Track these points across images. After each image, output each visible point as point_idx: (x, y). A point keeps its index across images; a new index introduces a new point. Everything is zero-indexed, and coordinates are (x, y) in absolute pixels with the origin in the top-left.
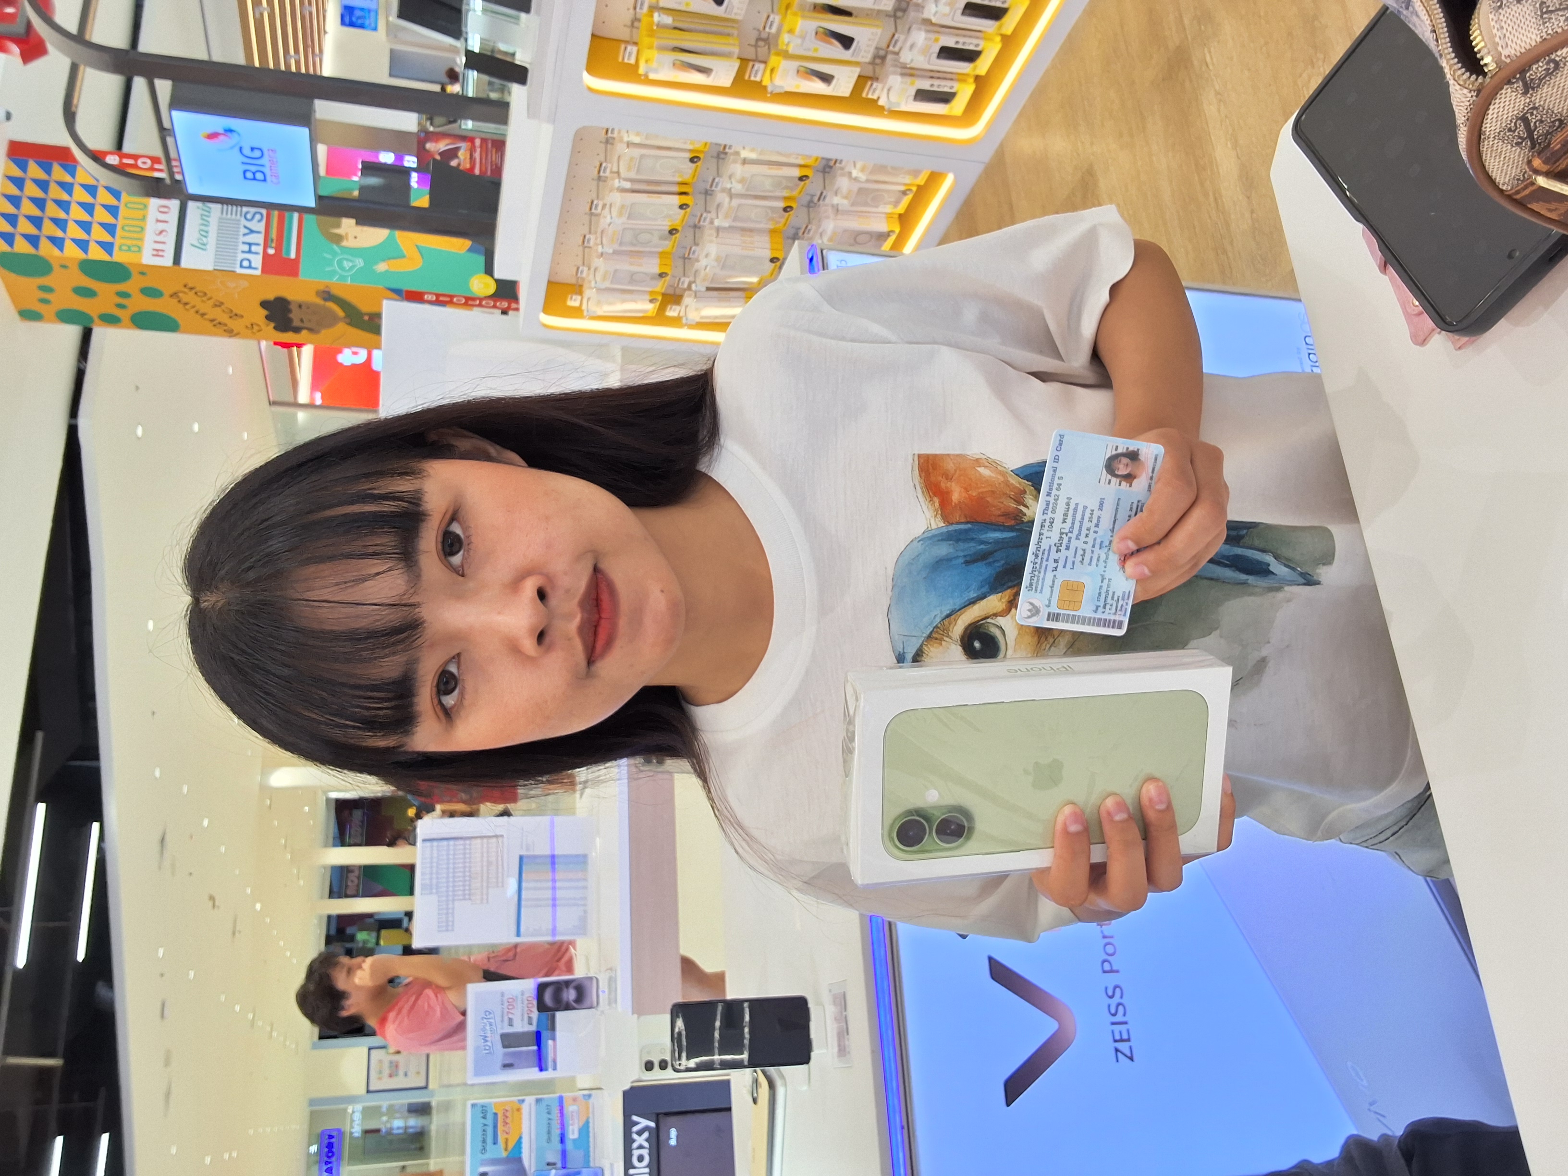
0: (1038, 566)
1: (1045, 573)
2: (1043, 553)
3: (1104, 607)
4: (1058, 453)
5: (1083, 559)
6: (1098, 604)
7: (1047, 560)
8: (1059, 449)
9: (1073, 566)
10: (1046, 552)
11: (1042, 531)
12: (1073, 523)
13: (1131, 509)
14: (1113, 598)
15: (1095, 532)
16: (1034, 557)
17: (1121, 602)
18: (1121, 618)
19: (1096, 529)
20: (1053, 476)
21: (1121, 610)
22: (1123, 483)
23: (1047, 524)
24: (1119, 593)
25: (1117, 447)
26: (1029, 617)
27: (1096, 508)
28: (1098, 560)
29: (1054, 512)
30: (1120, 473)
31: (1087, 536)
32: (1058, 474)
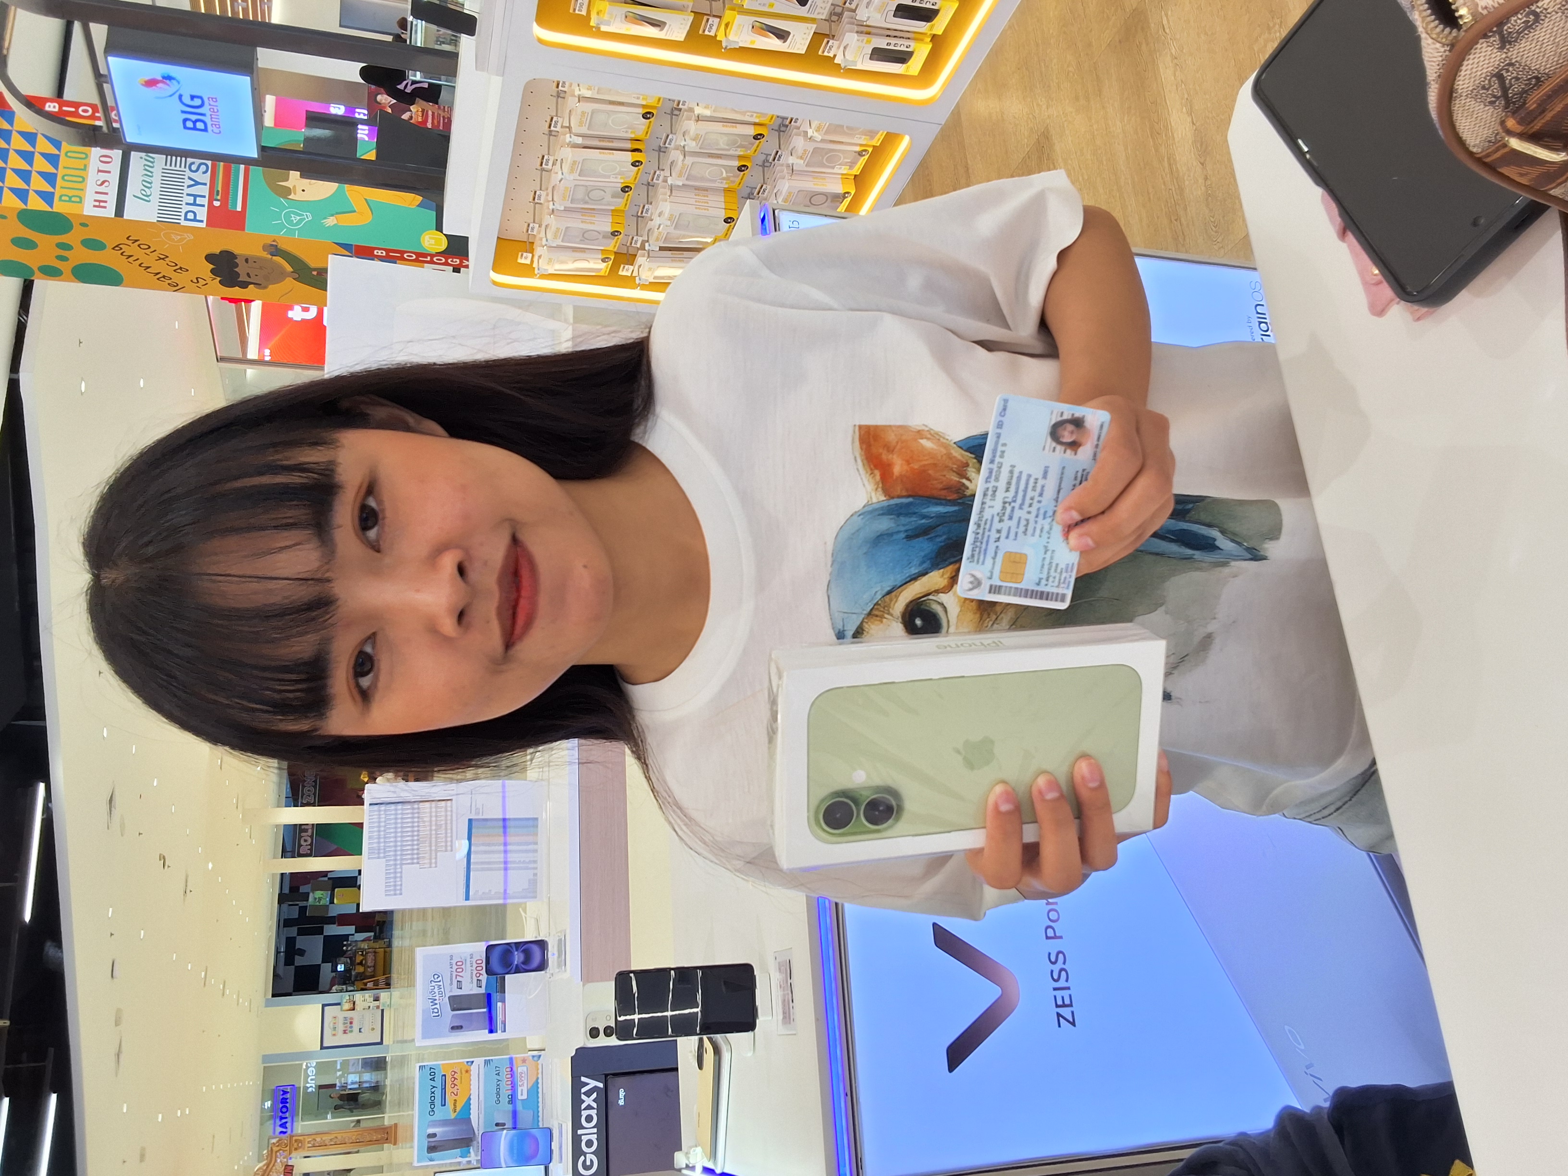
0: (980, 536)
1: (987, 545)
2: (986, 524)
3: (1047, 580)
4: (1002, 419)
5: (1026, 529)
6: (1041, 576)
7: (989, 530)
8: (1003, 414)
9: (1016, 536)
10: (989, 523)
11: (985, 500)
12: (1017, 492)
13: (1076, 478)
14: (1056, 571)
15: (1039, 502)
16: (976, 526)
17: (1064, 575)
18: (1065, 591)
19: (1040, 499)
20: (997, 443)
21: (1064, 583)
22: (1069, 451)
23: (990, 493)
24: (1062, 566)
25: (1062, 414)
26: (971, 590)
27: (1040, 476)
28: (1042, 530)
29: (997, 480)
30: (1065, 440)
31: (1030, 505)
32: (1001, 441)
